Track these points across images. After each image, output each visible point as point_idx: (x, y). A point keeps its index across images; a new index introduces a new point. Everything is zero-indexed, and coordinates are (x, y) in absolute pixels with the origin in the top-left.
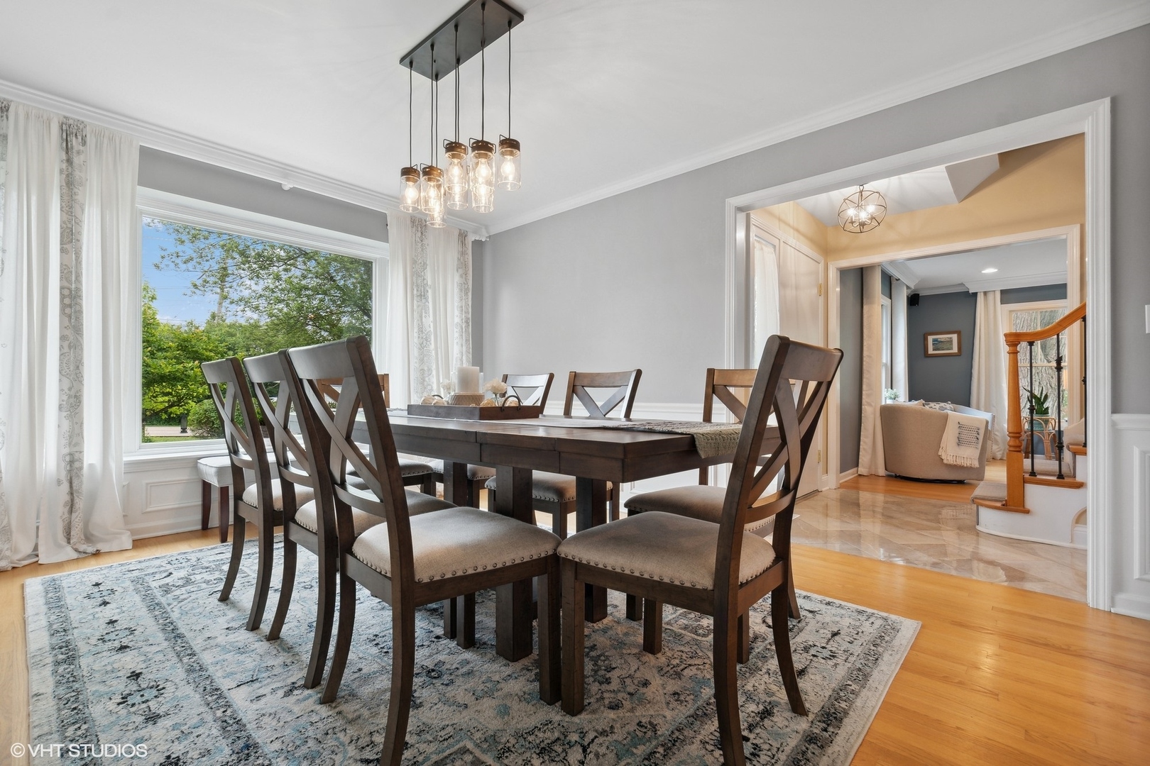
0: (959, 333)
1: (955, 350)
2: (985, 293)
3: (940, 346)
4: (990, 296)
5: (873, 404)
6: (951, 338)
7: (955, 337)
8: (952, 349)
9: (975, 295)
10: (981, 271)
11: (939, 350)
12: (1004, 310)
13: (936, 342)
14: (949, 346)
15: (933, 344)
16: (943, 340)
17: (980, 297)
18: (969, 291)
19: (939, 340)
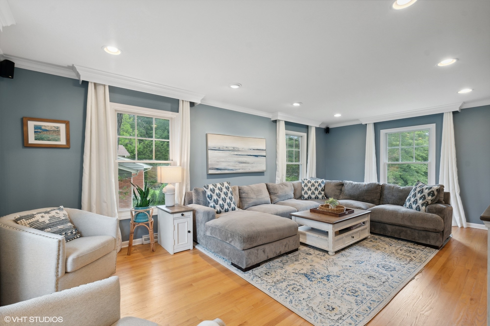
0: (67, 123)
1: (63, 141)
2: (95, 84)
3: (44, 135)
4: (101, 90)
6: (58, 128)
7: (62, 127)
8: (59, 140)
9: (85, 84)
10: (103, 47)
11: (42, 139)
12: (113, 108)
13: (39, 130)
14: (56, 136)
15: (35, 132)
16: (47, 128)
17: (91, 88)
18: (82, 79)
19: (43, 128)
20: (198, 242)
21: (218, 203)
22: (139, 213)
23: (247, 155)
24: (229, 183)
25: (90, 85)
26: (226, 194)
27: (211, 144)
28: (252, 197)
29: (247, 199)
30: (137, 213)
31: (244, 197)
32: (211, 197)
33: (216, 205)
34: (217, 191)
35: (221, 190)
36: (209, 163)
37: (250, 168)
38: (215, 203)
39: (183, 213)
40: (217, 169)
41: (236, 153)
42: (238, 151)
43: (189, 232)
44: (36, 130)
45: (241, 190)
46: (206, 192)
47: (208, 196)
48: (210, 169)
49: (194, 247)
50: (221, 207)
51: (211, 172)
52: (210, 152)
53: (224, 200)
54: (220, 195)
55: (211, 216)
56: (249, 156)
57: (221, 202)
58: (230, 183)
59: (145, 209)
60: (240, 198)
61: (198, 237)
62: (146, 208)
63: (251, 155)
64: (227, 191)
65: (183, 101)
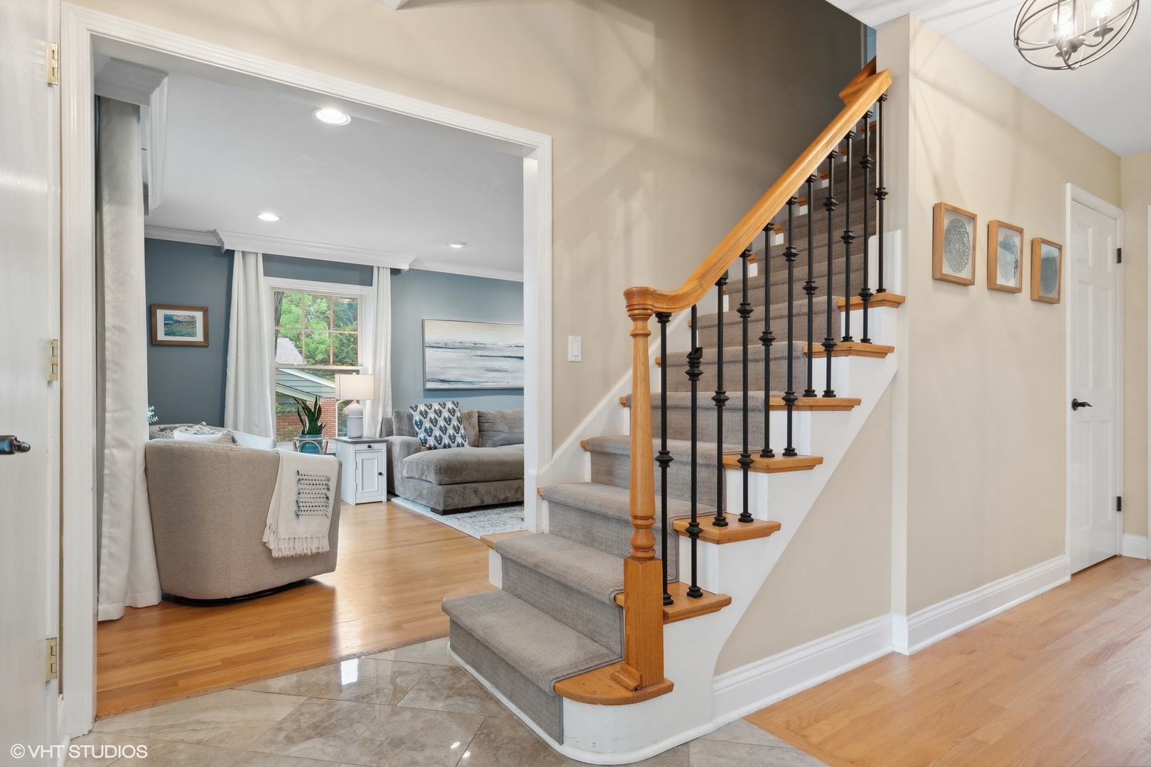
0: (205, 311)
1: (199, 337)
2: (243, 253)
3: (176, 328)
4: (251, 260)
5: (131, 443)
6: (193, 317)
7: (199, 316)
8: (193, 335)
9: (230, 254)
10: (256, 215)
11: (173, 334)
12: (268, 284)
13: (170, 322)
14: (191, 330)
15: (165, 324)
16: (180, 319)
17: (238, 259)
18: (227, 247)
19: (175, 318)
20: (397, 493)
21: (431, 434)
22: (306, 443)
23: (502, 357)
24: (456, 405)
25: (236, 255)
26: (448, 421)
27: (430, 337)
28: (500, 430)
29: (491, 433)
30: (303, 442)
31: (486, 429)
32: (420, 424)
33: (427, 438)
34: (432, 415)
35: (439, 413)
36: (427, 369)
37: (508, 380)
38: (428, 434)
39: (371, 444)
40: (443, 381)
41: (479, 353)
42: (485, 348)
43: (380, 474)
44: (166, 322)
45: (482, 418)
46: (412, 415)
47: (416, 421)
48: (429, 381)
49: (388, 500)
50: (437, 441)
51: (430, 385)
52: (428, 351)
53: (444, 430)
54: (436, 421)
55: (413, 449)
56: (507, 359)
57: (437, 432)
58: (458, 403)
59: (314, 437)
60: (479, 431)
61: (395, 484)
62: (317, 437)
63: (512, 357)
64: (451, 416)
65: (378, 267)
